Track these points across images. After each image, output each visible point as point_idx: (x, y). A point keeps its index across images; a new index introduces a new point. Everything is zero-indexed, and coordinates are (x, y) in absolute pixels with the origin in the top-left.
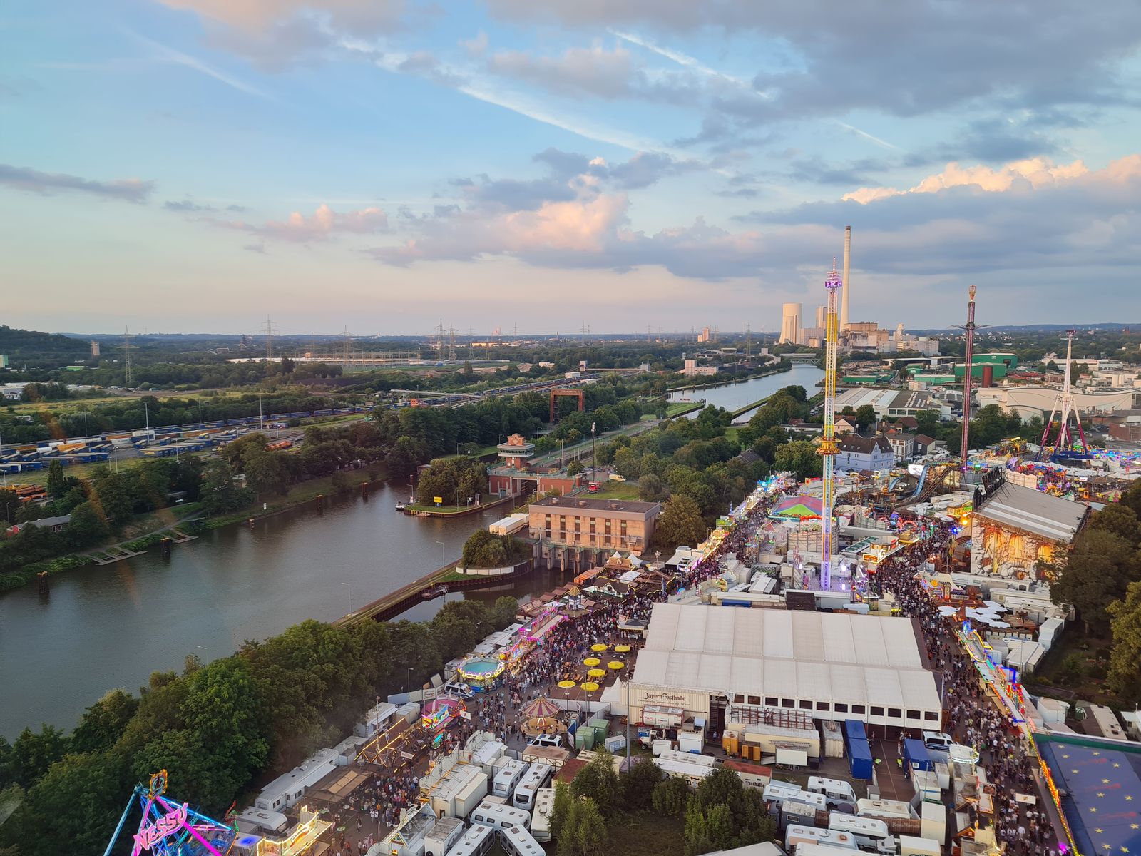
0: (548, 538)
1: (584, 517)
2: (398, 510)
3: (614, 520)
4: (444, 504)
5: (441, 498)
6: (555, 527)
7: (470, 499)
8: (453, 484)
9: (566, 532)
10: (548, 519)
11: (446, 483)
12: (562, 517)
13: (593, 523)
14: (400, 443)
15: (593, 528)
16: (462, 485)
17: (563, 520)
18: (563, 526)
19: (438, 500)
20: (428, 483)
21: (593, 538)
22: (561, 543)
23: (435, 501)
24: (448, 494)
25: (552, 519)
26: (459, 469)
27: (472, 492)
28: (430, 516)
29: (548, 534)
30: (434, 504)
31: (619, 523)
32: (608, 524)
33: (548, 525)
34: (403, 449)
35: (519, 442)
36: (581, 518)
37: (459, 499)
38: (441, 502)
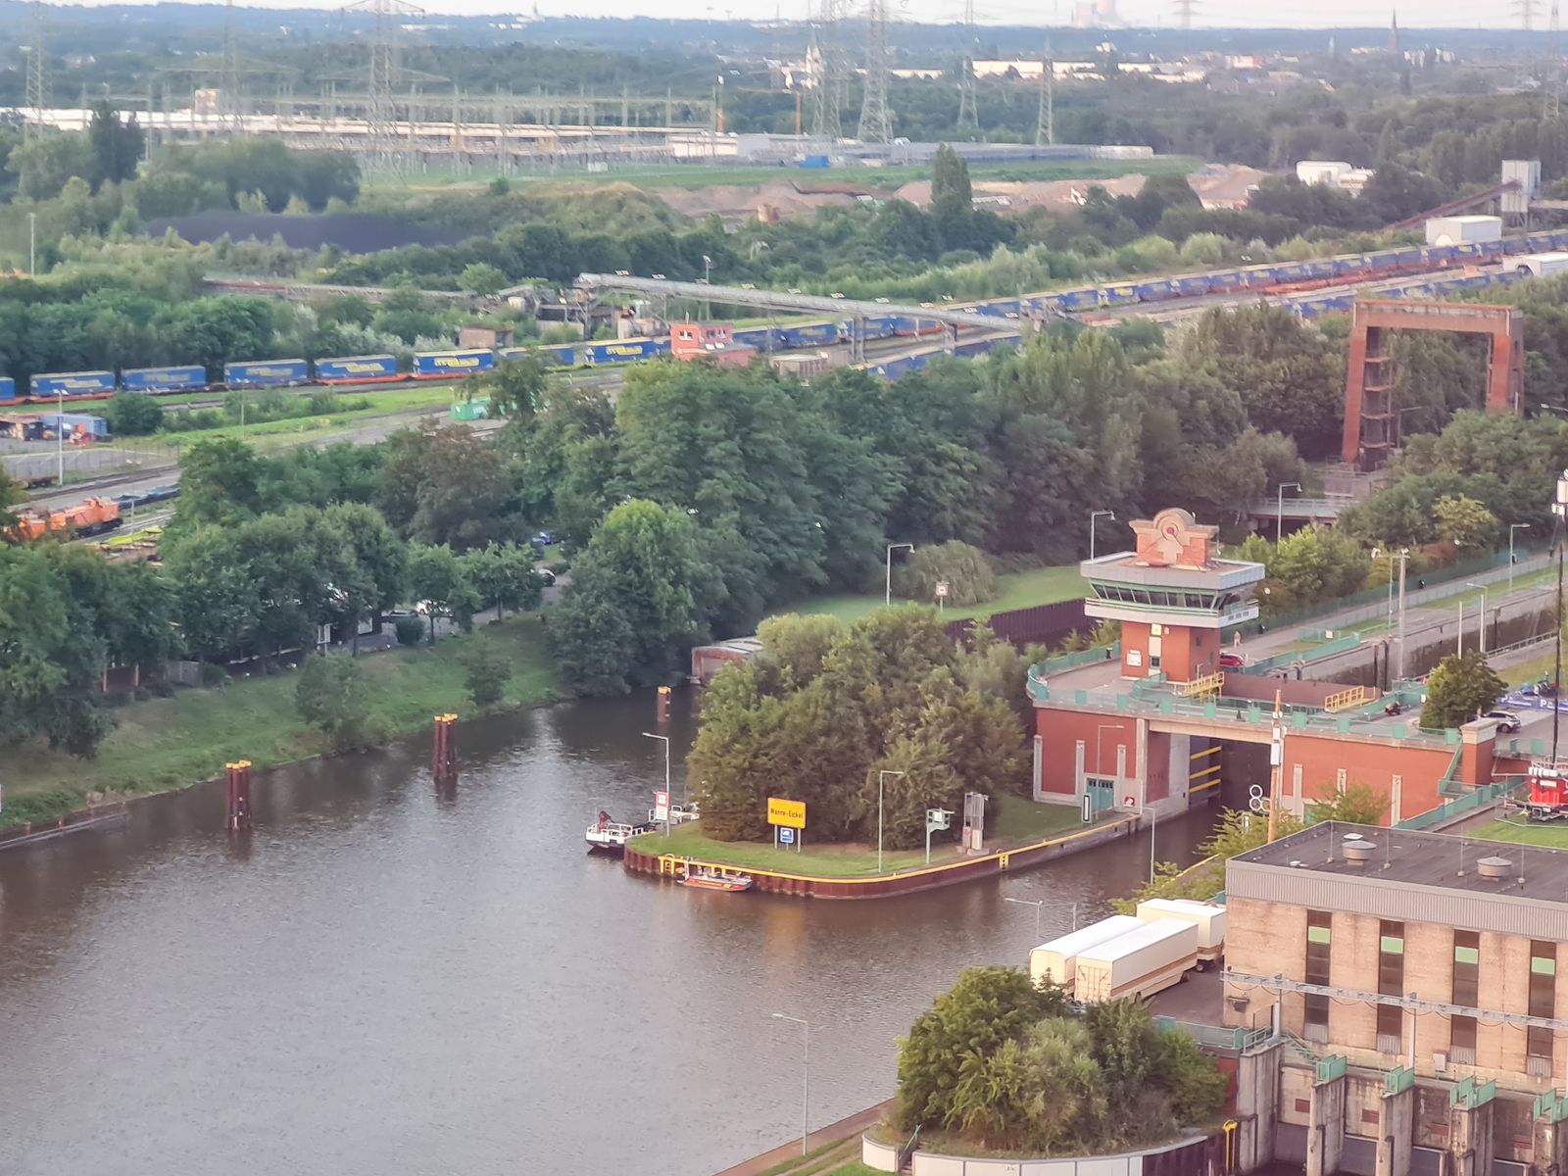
0: (1315, 1030)
1: (1501, 937)
4: (817, 833)
5: (800, 807)
6: (1352, 978)
7: (939, 816)
8: (860, 739)
9: (1405, 1003)
10: (1318, 935)
11: (827, 732)
12: (1392, 928)
13: (1542, 967)
14: (612, 535)
15: (1540, 992)
16: (905, 751)
17: (1392, 945)
18: (1391, 971)
20: (744, 729)
22: (1376, 1058)
23: (772, 819)
24: (836, 790)
25: (1340, 939)
26: (890, 666)
27: (953, 782)
28: (751, 891)
29: (1317, 1011)
30: (766, 833)
33: (1315, 965)
34: (628, 560)
35: (1187, 554)
36: (1485, 940)
37: (889, 813)
38: (801, 823)
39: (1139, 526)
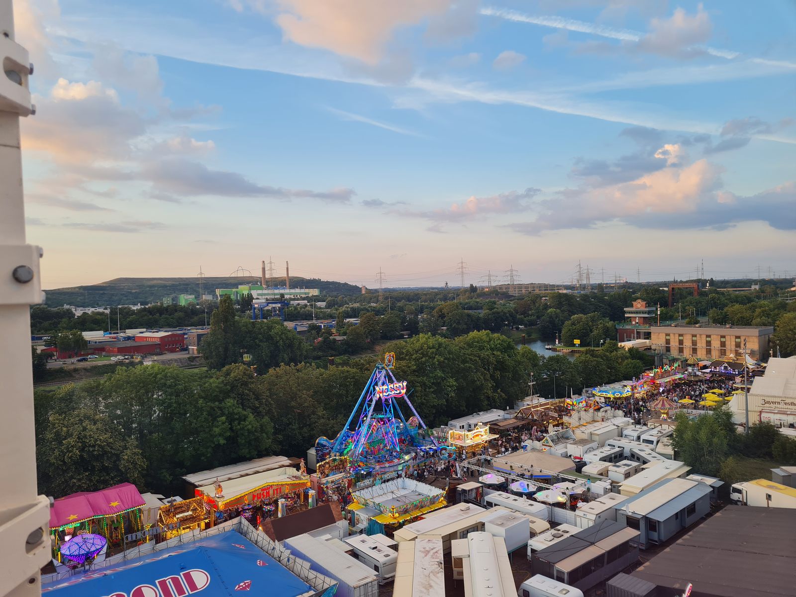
0: (668, 353)
1: (701, 335)
2: (547, 349)
3: (729, 337)
4: (581, 345)
5: (579, 341)
6: (674, 344)
7: (602, 341)
8: (589, 331)
9: (684, 347)
10: (668, 338)
11: (583, 330)
12: (680, 335)
13: (708, 339)
14: (548, 314)
15: (709, 343)
16: (595, 332)
17: (681, 338)
18: (681, 342)
19: (577, 342)
20: (570, 330)
21: (709, 352)
22: (679, 357)
23: (575, 343)
24: (585, 338)
25: (672, 338)
26: (593, 321)
27: (603, 337)
28: (571, 352)
29: (668, 349)
30: (574, 345)
31: (733, 339)
32: (723, 340)
33: (668, 342)
34: (551, 317)
35: (642, 305)
36: (698, 336)
37: (593, 341)
38: (579, 343)
39: (633, 303)
